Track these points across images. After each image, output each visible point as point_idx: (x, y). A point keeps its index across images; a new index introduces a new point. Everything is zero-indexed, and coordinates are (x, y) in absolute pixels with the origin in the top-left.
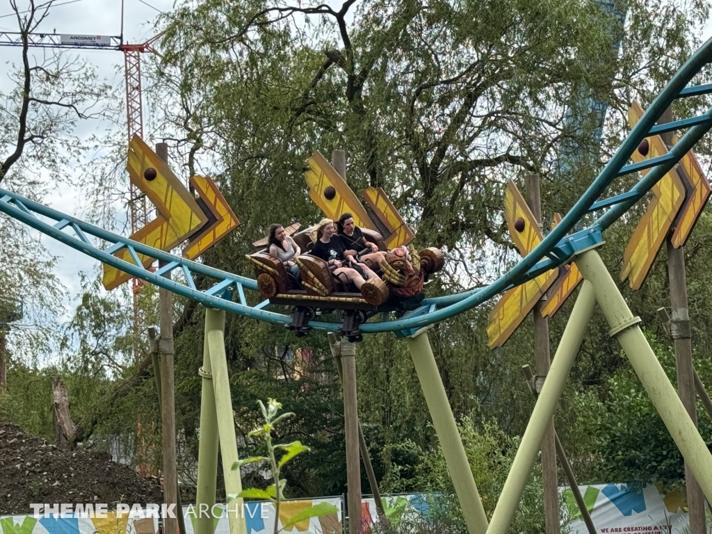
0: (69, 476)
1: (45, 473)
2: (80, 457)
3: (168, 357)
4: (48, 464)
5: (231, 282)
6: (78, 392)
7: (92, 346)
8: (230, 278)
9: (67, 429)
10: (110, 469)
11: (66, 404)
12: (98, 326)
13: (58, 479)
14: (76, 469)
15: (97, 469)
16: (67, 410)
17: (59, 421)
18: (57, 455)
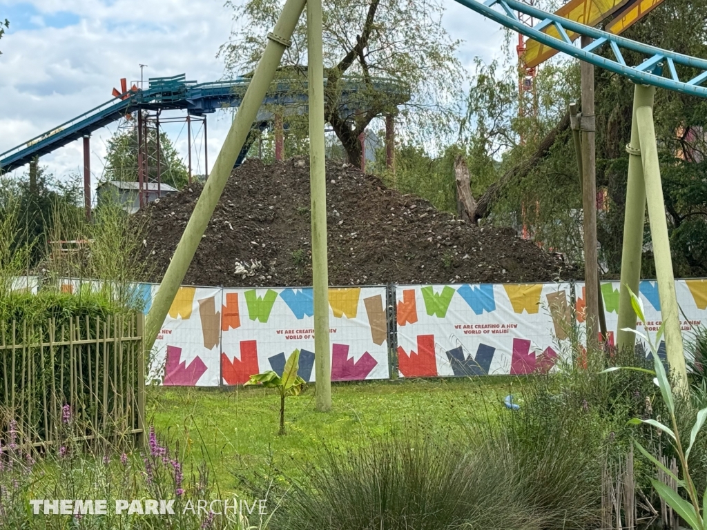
0: (478, 250)
1: (455, 247)
2: (487, 232)
3: (590, 134)
4: (457, 238)
5: (661, 57)
6: (478, 170)
7: (489, 125)
8: (660, 54)
9: (468, 205)
10: (516, 244)
11: (468, 182)
12: (493, 107)
13: (468, 253)
14: (484, 244)
15: (504, 244)
16: (468, 187)
17: (461, 198)
18: (466, 229)
